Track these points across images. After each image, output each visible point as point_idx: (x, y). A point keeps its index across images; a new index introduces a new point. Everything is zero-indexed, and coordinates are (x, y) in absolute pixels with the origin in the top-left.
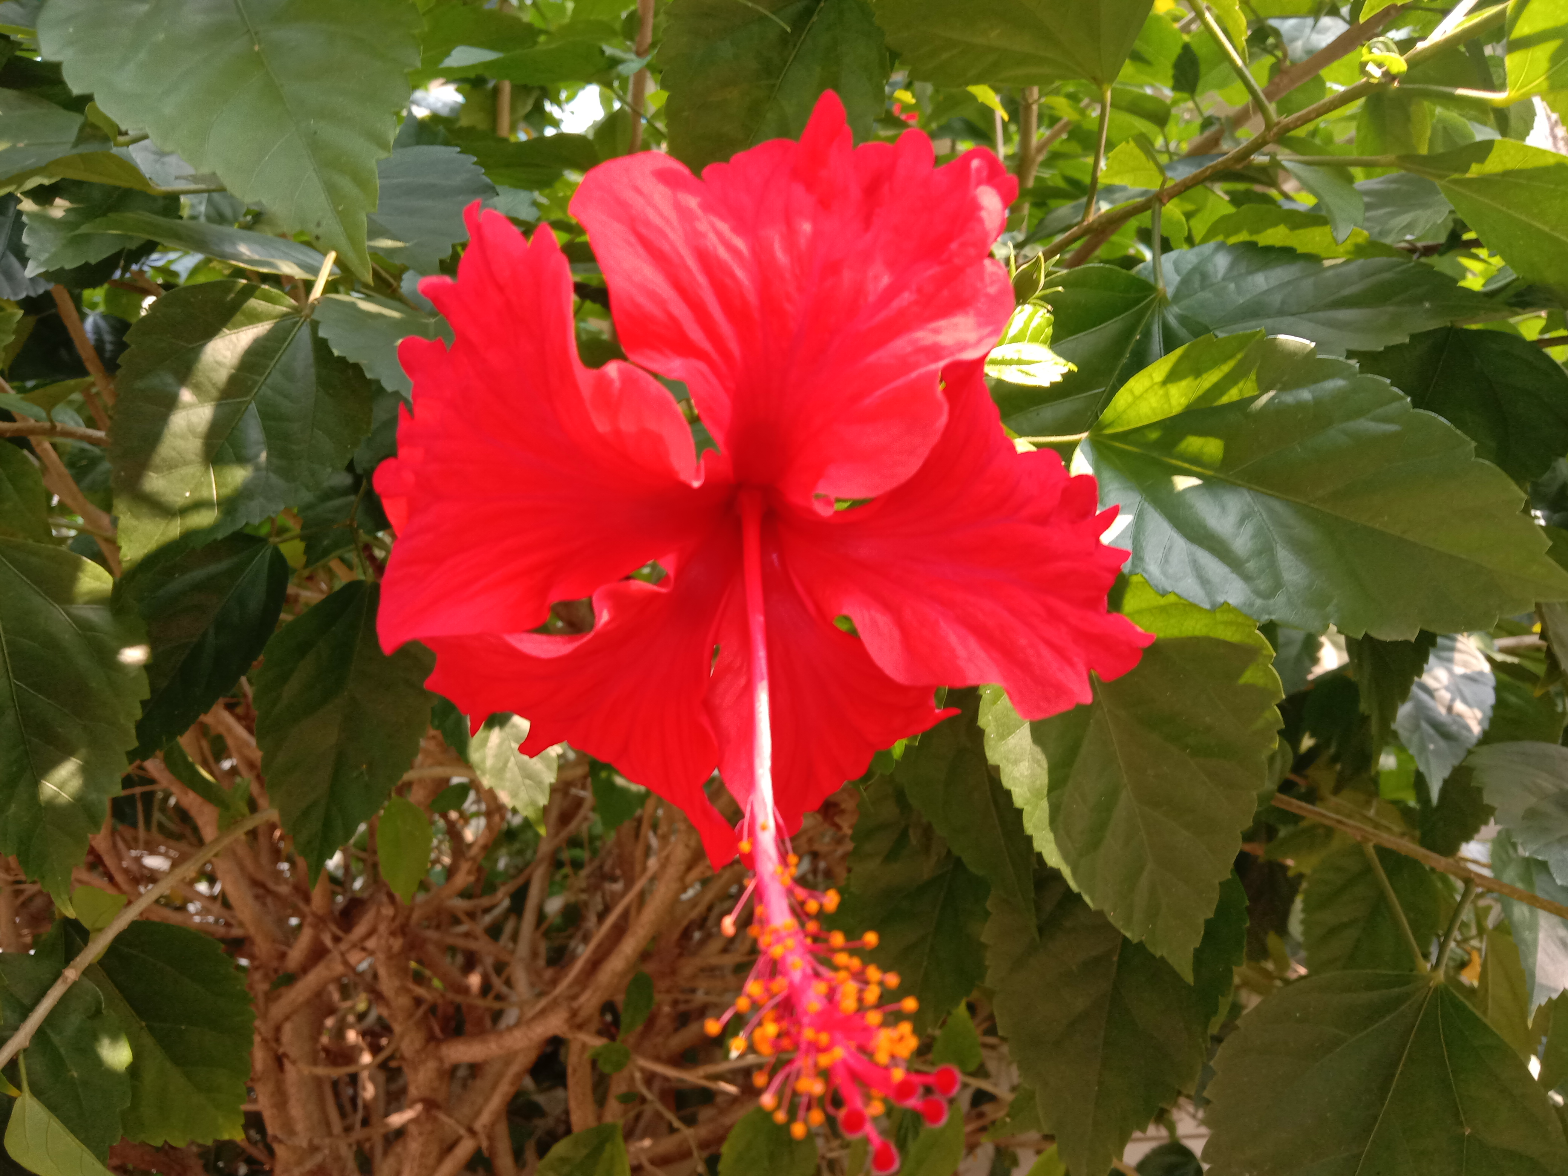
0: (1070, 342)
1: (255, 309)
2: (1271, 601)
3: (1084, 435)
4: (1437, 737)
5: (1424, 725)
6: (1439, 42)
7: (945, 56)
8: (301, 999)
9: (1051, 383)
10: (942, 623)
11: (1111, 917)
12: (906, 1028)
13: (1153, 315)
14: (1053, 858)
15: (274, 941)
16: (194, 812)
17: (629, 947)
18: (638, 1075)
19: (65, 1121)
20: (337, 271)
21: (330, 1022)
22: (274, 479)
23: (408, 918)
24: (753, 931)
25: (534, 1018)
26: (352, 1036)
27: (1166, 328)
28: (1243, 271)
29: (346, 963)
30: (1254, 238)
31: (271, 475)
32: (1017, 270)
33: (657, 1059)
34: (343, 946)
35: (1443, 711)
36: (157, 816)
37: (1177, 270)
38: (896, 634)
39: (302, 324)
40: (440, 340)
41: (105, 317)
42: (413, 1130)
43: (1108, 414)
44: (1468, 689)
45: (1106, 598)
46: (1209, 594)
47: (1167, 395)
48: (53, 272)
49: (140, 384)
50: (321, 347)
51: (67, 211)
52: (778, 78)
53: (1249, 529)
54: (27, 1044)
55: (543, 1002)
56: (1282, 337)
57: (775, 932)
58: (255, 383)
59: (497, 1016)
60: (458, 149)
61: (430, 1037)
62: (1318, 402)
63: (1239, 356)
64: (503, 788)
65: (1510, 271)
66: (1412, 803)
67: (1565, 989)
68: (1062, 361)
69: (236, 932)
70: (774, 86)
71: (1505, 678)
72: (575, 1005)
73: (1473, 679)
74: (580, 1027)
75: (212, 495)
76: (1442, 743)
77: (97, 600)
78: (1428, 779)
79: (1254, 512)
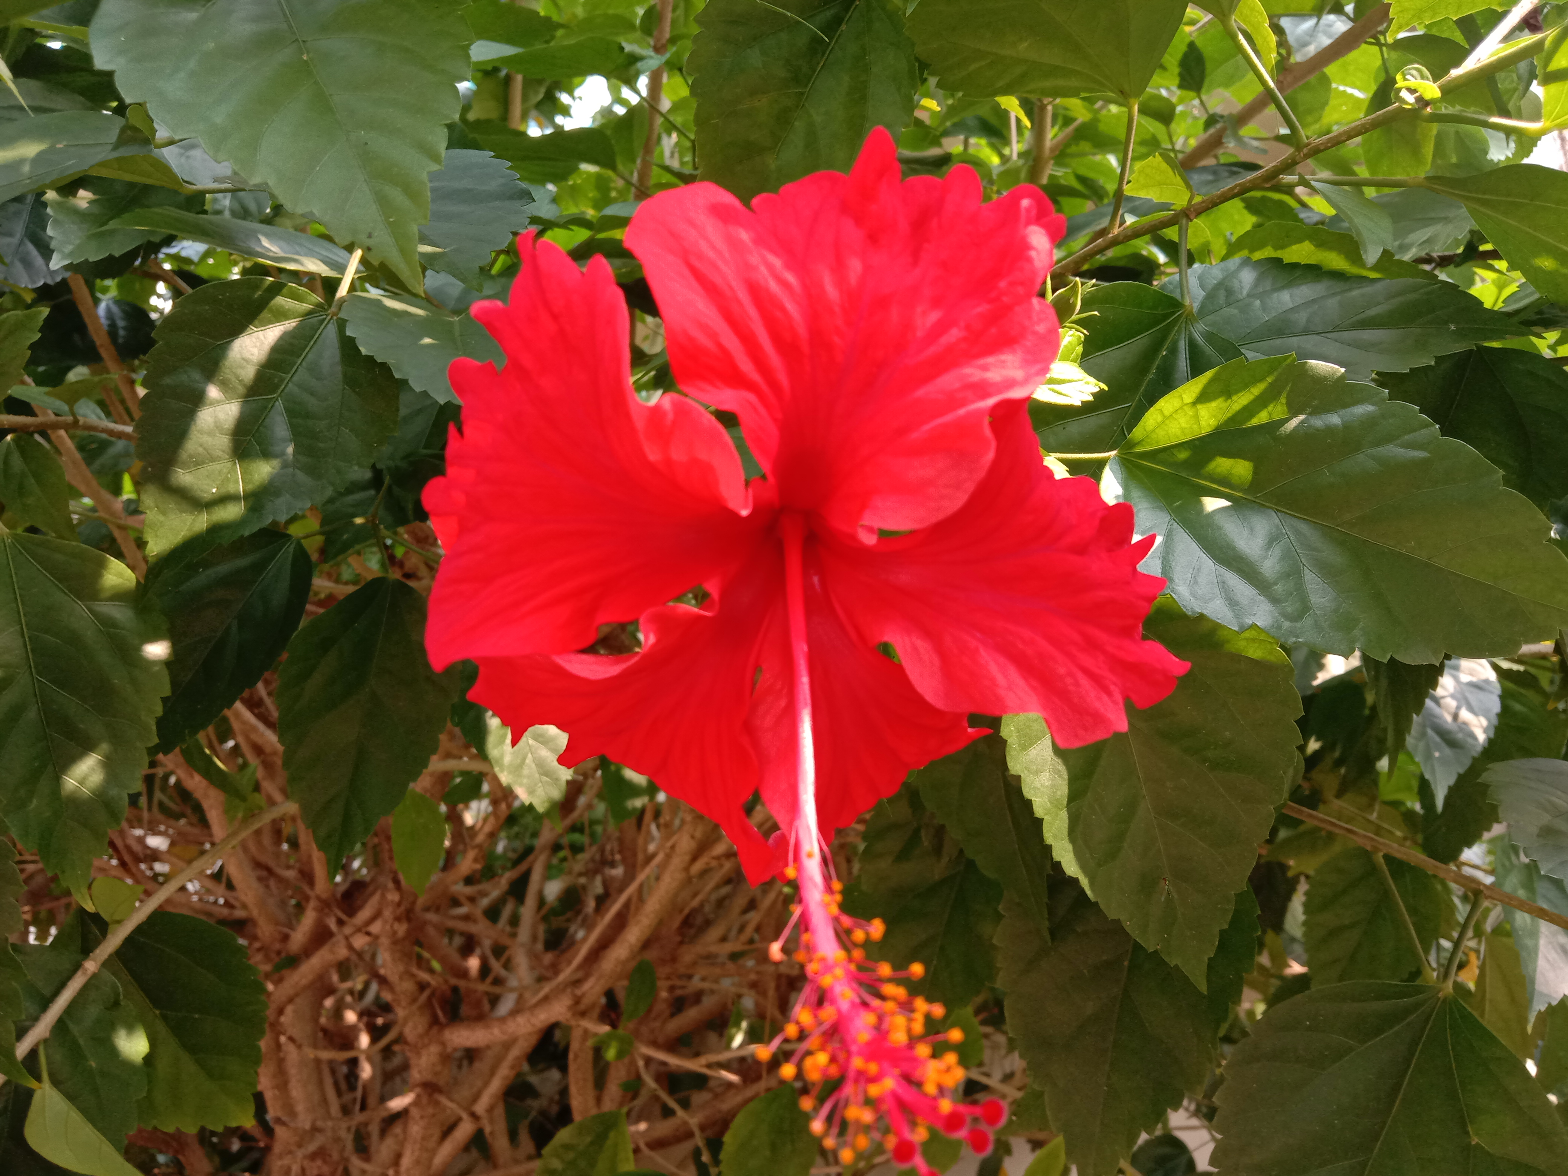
0: (1098, 358)
1: (282, 306)
2: (1299, 625)
3: (1113, 453)
4: (1443, 745)
5: (1430, 732)
6: (1473, 70)
7: (973, 67)
8: (304, 982)
9: (1082, 402)
10: (982, 652)
11: (1127, 925)
12: (951, 1058)
13: (1179, 331)
14: (1071, 868)
15: (277, 924)
16: (198, 794)
17: (633, 935)
18: (641, 1063)
19: (85, 1111)
20: (362, 268)
21: (329, 1002)
22: (301, 476)
23: (414, 903)
24: (800, 956)
25: (536, 1006)
26: (351, 1017)
27: (1192, 346)
28: (1268, 288)
29: (350, 947)
30: (1278, 254)
31: (298, 472)
32: (1053, 294)
33: (654, 1044)
34: (347, 930)
35: (1449, 718)
36: (158, 795)
37: (1202, 286)
38: (937, 661)
39: (329, 322)
40: (490, 363)
41: (117, 302)
42: (415, 1112)
43: (1137, 433)
44: (1474, 697)
45: (1141, 625)
46: (1237, 616)
47: (1196, 416)
48: (78, 264)
49: (168, 380)
50: (348, 346)
51: (91, 202)
52: (806, 86)
53: (1276, 552)
54: (47, 1035)
55: (546, 989)
56: (1312, 362)
57: (823, 960)
58: (282, 380)
59: (494, 1000)
60: (493, 154)
61: (435, 1022)
62: (1347, 427)
63: (1270, 380)
64: (521, 785)
65: (1532, 288)
66: (1417, 807)
67: (1565, 995)
68: (1092, 380)
69: (239, 914)
70: (802, 94)
71: (1510, 685)
72: (578, 992)
73: (1478, 687)
74: (583, 1014)
75: (240, 492)
76: (1447, 751)
77: (120, 596)
78: (1433, 786)
79: (1282, 533)
